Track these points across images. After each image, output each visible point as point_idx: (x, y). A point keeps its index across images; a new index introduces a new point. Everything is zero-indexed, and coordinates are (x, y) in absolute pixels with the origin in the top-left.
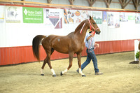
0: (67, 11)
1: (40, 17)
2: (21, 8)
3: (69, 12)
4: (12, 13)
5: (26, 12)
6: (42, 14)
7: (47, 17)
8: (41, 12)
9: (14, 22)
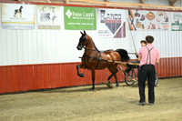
0: (134, 12)
1: (90, 21)
2: (62, 7)
3: (136, 15)
4: (48, 16)
5: (69, 13)
6: (95, 17)
7: (102, 22)
8: (92, 15)
9: (50, 28)
